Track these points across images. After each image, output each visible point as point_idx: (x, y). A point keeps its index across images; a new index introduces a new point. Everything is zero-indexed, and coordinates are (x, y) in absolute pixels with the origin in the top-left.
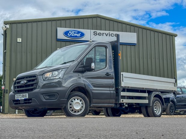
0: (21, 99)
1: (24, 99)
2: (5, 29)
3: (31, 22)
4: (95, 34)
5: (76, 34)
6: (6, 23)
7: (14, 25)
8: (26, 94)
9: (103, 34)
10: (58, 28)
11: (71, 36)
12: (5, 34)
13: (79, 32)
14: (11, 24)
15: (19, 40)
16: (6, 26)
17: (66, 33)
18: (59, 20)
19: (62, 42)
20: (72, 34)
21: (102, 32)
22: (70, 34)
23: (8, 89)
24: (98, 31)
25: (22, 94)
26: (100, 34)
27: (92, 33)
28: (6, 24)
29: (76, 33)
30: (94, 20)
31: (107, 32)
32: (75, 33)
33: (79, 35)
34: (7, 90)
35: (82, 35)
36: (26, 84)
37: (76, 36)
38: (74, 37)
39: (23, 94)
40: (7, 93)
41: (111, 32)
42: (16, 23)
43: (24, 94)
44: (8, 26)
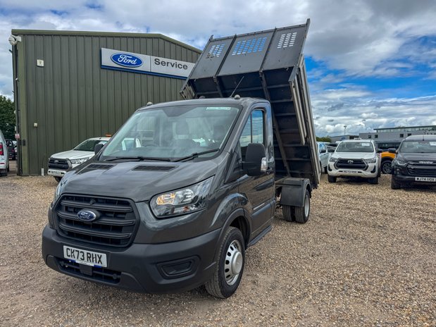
0: (83, 262)
1: (92, 265)
2: (14, 43)
3: (59, 35)
4: (157, 62)
5: (130, 61)
6: (15, 33)
7: (31, 38)
8: (100, 254)
9: (168, 63)
10: (103, 50)
11: (122, 63)
12: (15, 51)
13: (134, 58)
14: (24, 35)
15: (40, 63)
16: (16, 37)
17: (115, 58)
18: (103, 37)
19: (109, 71)
20: (124, 59)
21: (166, 60)
22: (121, 59)
23: (26, 139)
24: (161, 59)
25: (85, 252)
26: (163, 64)
27: (153, 62)
28: (16, 35)
29: (130, 59)
30: (155, 41)
31: (173, 61)
32: (128, 58)
33: (134, 62)
34: (24, 141)
35: (139, 62)
36: (96, 223)
37: (130, 64)
38: (127, 64)
39: (91, 252)
40: (24, 145)
41: (179, 62)
42: (33, 35)
43: (94, 253)
44: (19, 39)
